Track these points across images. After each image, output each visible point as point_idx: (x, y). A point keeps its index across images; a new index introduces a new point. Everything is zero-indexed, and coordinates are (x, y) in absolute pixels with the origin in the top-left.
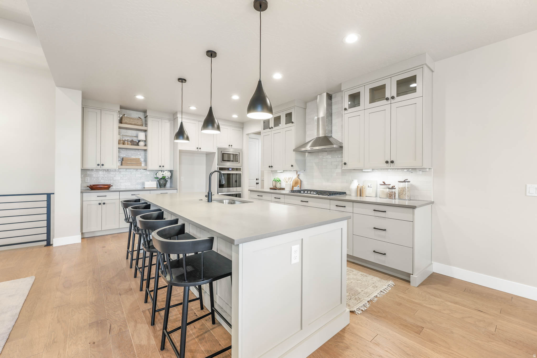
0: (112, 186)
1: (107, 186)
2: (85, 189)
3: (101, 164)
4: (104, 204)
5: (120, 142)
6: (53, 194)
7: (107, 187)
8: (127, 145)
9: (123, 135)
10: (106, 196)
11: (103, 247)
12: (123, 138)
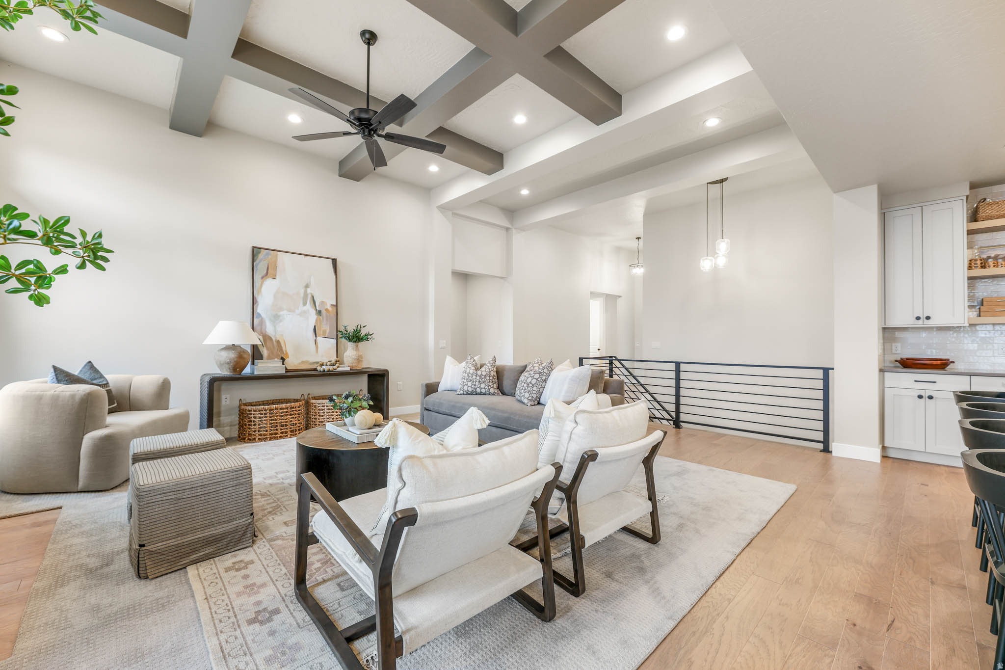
0: (953, 362)
1: (939, 362)
2: (892, 365)
3: (923, 317)
4: (931, 397)
5: (973, 264)
6: (833, 369)
7: (942, 365)
8: (996, 269)
9: (981, 247)
10: (935, 382)
11: (922, 484)
12: (982, 253)
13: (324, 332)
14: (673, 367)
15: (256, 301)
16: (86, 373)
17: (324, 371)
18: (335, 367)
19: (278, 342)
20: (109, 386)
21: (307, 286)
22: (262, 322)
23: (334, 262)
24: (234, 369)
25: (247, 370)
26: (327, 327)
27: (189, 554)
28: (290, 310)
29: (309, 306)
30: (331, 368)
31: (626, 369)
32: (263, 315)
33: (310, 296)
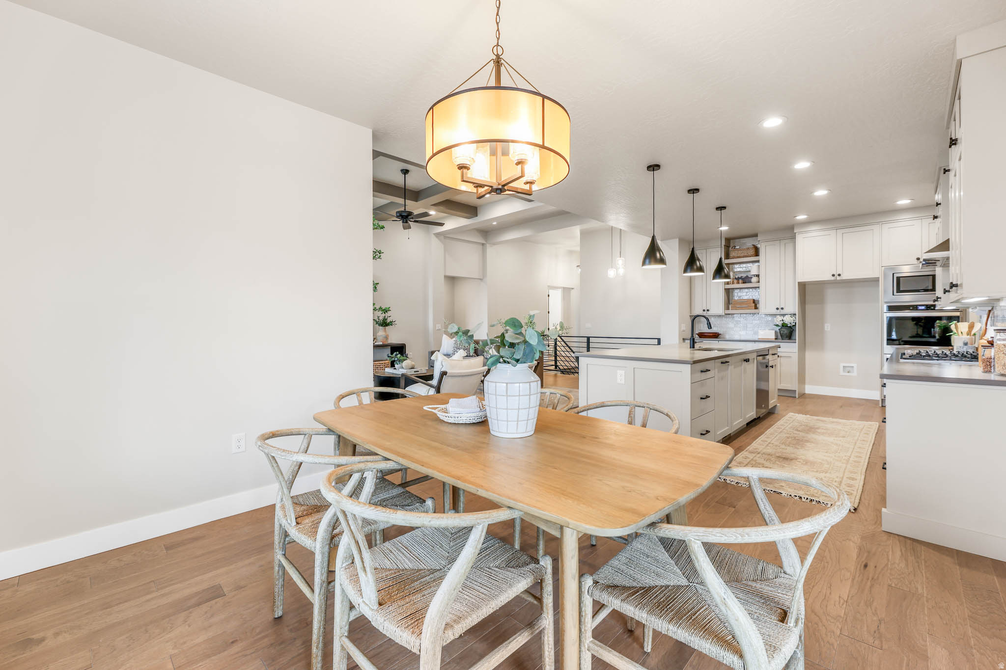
0: (723, 334)
3: (706, 309)
6: (660, 339)
7: (716, 336)
9: (735, 272)
12: (736, 275)
14: (585, 340)
31: (565, 342)
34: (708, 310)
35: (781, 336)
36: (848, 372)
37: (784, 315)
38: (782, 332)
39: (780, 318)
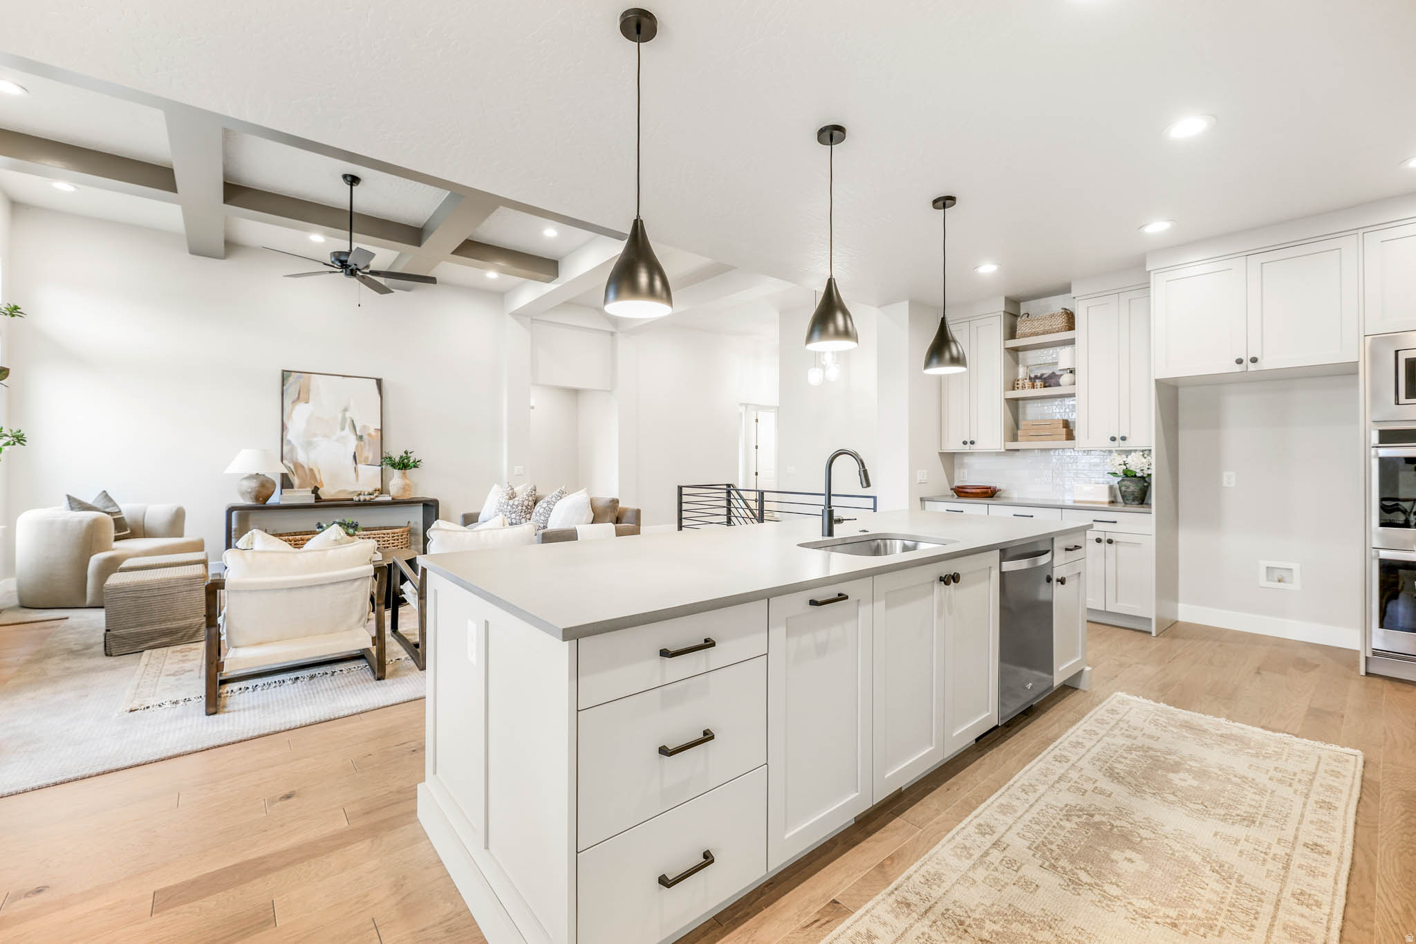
0: (1001, 491)
3: (968, 441)
5: (1009, 385)
13: (367, 458)
15: (287, 428)
16: (99, 502)
17: (360, 501)
18: (372, 497)
19: (311, 470)
20: (121, 514)
21: (346, 410)
22: (292, 449)
23: (379, 382)
24: (257, 498)
25: (275, 499)
26: (371, 453)
27: (146, 641)
28: (326, 436)
29: (348, 431)
30: (368, 498)
32: (294, 442)
33: (348, 422)
34: (972, 443)
35: (1123, 497)
36: (1280, 581)
37: (1128, 452)
38: (1123, 489)
39: (1120, 459)
